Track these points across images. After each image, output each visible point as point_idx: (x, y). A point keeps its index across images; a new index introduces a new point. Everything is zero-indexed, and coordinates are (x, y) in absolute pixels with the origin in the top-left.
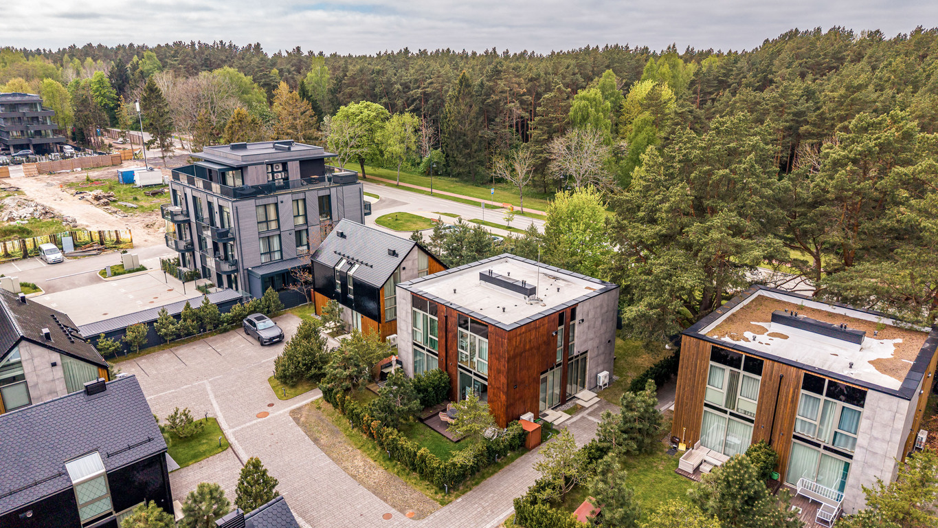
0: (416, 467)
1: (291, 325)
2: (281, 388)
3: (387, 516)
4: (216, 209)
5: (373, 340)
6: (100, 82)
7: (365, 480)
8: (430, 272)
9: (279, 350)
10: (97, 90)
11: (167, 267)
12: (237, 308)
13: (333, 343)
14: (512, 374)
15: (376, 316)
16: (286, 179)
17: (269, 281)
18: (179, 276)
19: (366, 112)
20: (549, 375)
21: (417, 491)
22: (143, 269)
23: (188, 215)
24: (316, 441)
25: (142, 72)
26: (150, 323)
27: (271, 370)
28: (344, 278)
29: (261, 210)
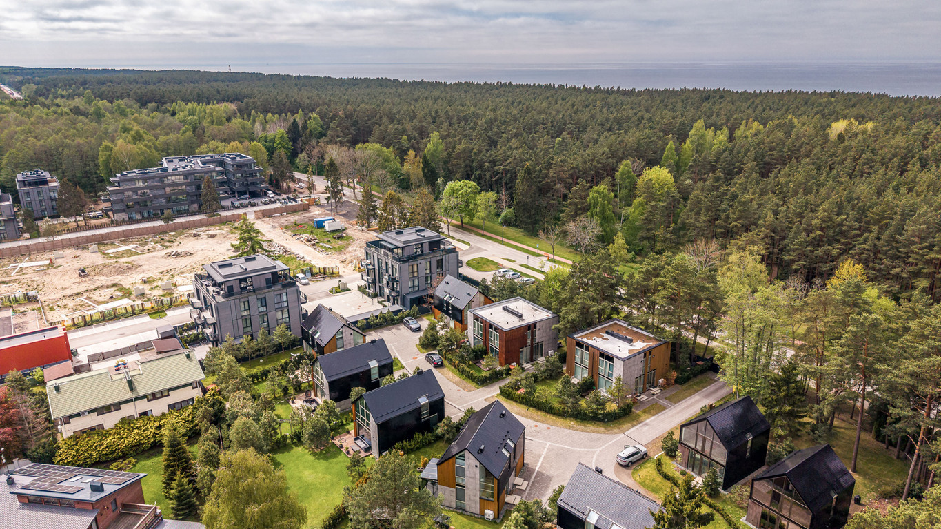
0: (470, 377)
1: (425, 323)
2: (421, 349)
3: (459, 390)
4: (390, 266)
5: (458, 333)
6: (282, 138)
8: (485, 304)
9: (421, 334)
10: (279, 143)
11: (360, 289)
12: (400, 314)
13: (442, 333)
14: (507, 347)
15: (460, 321)
16: (422, 251)
17: (413, 302)
18: (368, 295)
19: (465, 188)
20: (524, 349)
21: (470, 384)
22: (349, 290)
23: (374, 265)
25: (311, 131)
26: (367, 319)
27: (417, 341)
28: (447, 303)
29: (411, 267)
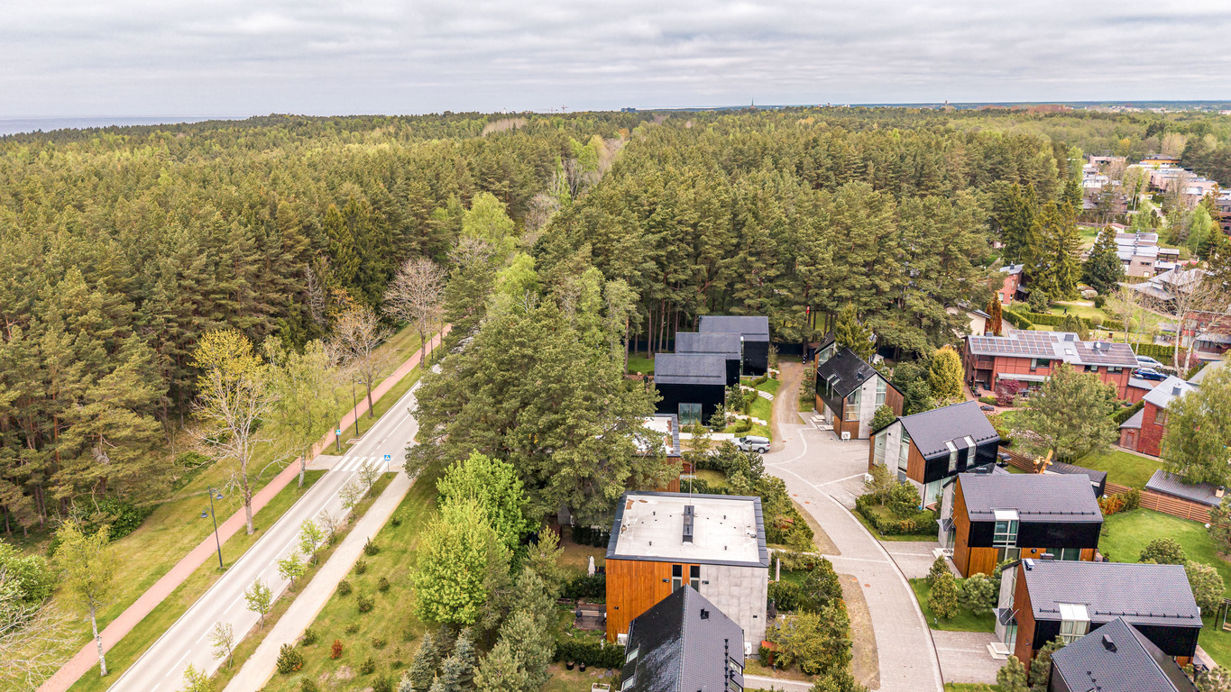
3: (867, 586)
7: (863, 608)
24: (875, 651)
